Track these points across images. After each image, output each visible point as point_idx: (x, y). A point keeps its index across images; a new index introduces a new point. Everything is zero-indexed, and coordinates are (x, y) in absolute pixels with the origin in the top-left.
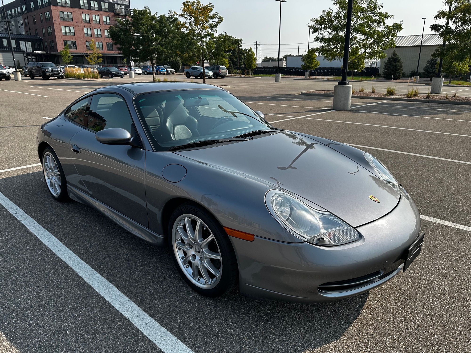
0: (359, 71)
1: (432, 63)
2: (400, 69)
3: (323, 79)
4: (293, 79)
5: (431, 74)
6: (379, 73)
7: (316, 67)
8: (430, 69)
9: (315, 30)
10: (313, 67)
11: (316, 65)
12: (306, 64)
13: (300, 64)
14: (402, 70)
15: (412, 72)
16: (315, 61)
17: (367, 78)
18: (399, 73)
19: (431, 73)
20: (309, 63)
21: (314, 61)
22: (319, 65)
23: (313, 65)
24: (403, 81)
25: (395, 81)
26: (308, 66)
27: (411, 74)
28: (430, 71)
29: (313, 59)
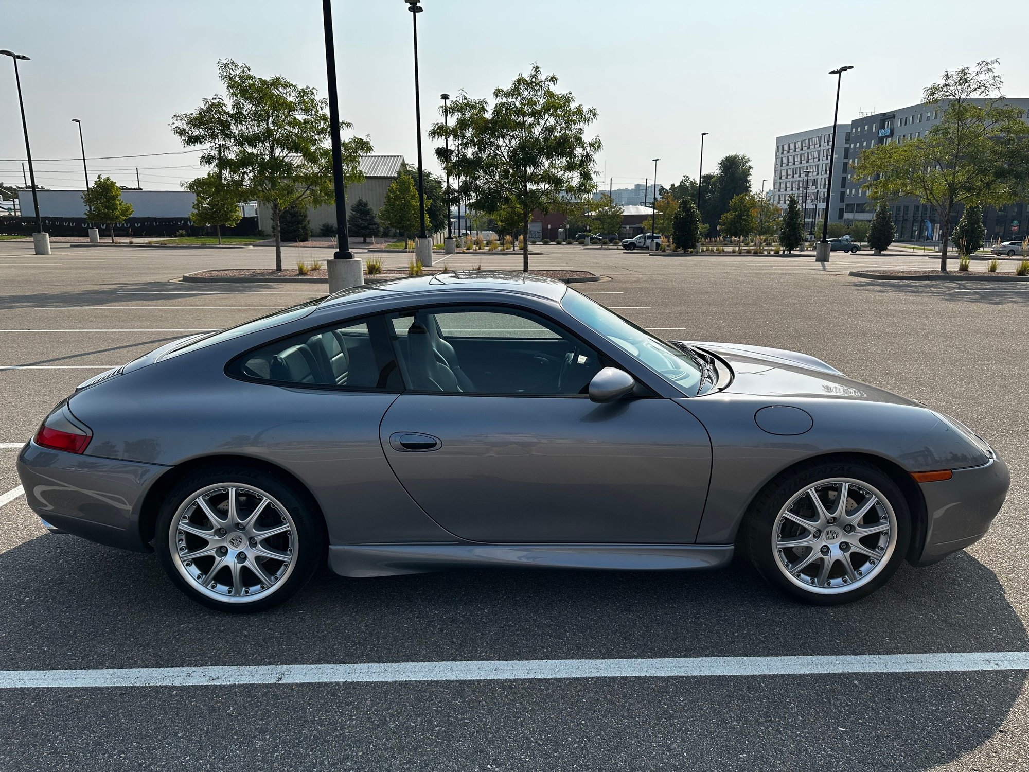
0: (231, 225)
1: (361, 210)
2: (303, 220)
3: (150, 243)
4: (69, 245)
5: (364, 231)
6: (260, 229)
7: (125, 218)
8: (360, 221)
9: (193, 140)
10: (118, 217)
11: (124, 212)
12: (97, 209)
13: (81, 210)
14: (308, 222)
15: (324, 226)
16: (120, 204)
17: (243, 240)
18: (304, 228)
19: (363, 228)
20: (106, 208)
21: (118, 203)
22: (131, 214)
23: (117, 213)
24: (315, 244)
25: (302, 244)
26: (105, 214)
27: (322, 230)
28: (361, 224)
29: (114, 198)
